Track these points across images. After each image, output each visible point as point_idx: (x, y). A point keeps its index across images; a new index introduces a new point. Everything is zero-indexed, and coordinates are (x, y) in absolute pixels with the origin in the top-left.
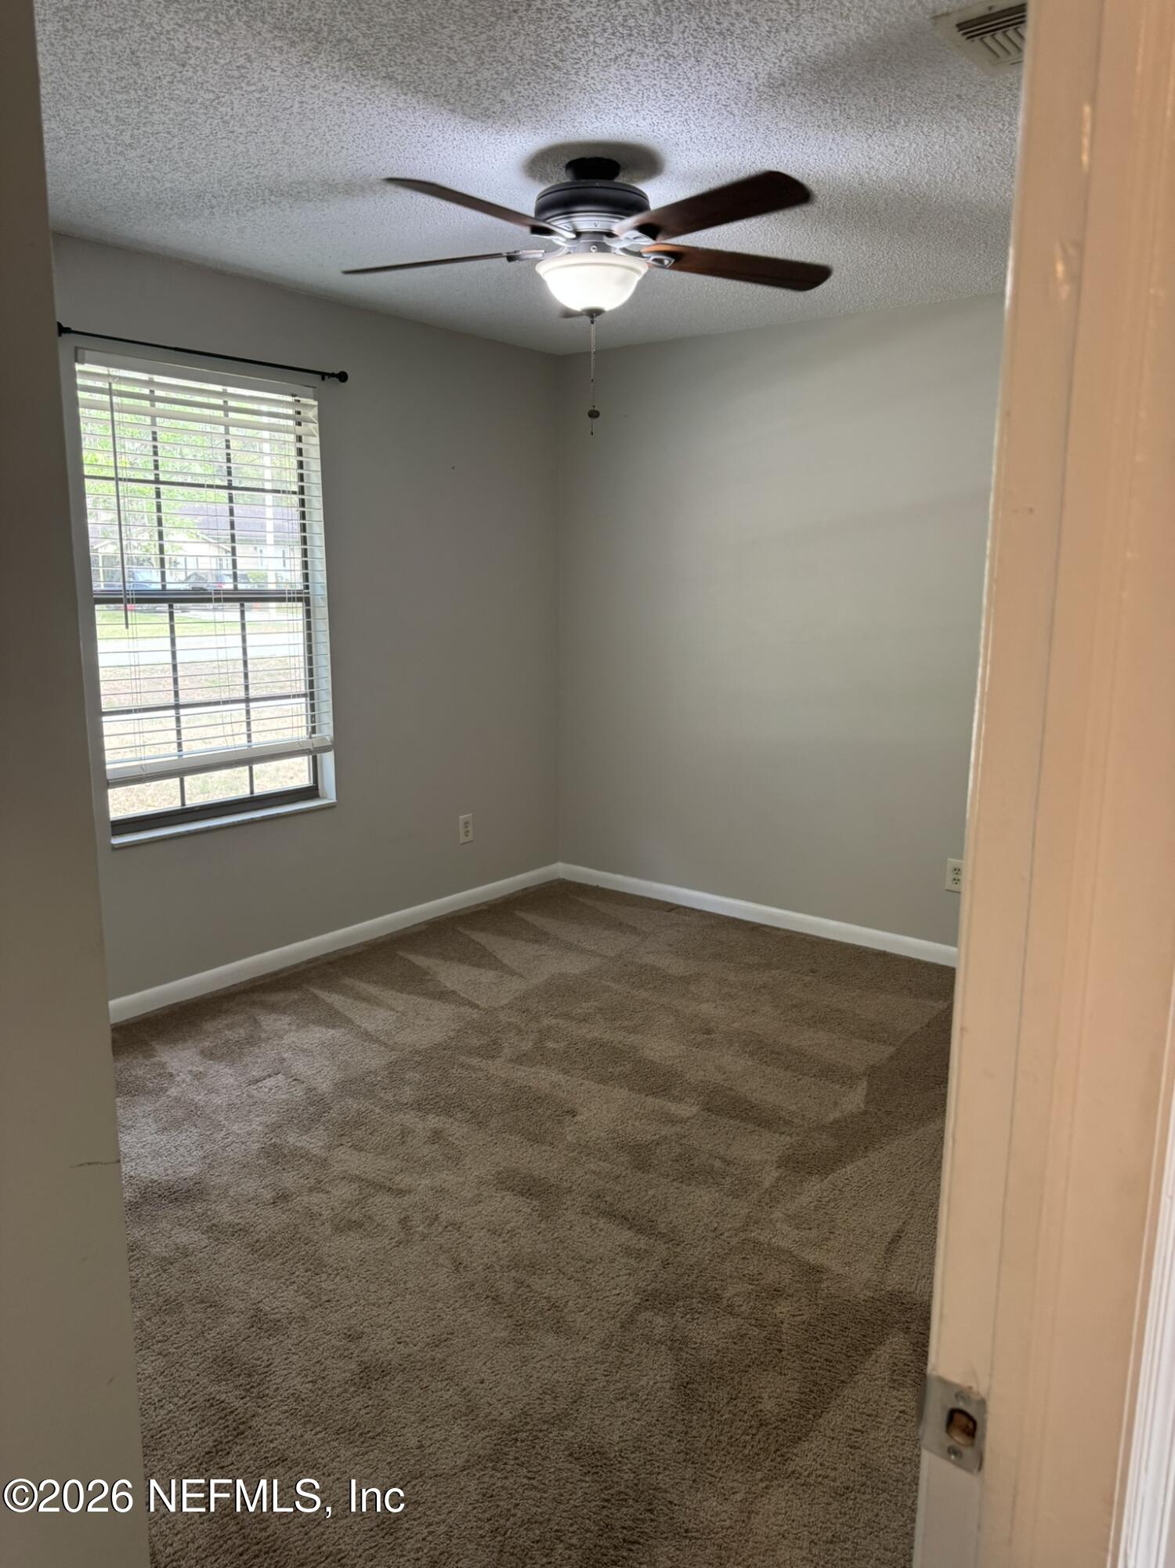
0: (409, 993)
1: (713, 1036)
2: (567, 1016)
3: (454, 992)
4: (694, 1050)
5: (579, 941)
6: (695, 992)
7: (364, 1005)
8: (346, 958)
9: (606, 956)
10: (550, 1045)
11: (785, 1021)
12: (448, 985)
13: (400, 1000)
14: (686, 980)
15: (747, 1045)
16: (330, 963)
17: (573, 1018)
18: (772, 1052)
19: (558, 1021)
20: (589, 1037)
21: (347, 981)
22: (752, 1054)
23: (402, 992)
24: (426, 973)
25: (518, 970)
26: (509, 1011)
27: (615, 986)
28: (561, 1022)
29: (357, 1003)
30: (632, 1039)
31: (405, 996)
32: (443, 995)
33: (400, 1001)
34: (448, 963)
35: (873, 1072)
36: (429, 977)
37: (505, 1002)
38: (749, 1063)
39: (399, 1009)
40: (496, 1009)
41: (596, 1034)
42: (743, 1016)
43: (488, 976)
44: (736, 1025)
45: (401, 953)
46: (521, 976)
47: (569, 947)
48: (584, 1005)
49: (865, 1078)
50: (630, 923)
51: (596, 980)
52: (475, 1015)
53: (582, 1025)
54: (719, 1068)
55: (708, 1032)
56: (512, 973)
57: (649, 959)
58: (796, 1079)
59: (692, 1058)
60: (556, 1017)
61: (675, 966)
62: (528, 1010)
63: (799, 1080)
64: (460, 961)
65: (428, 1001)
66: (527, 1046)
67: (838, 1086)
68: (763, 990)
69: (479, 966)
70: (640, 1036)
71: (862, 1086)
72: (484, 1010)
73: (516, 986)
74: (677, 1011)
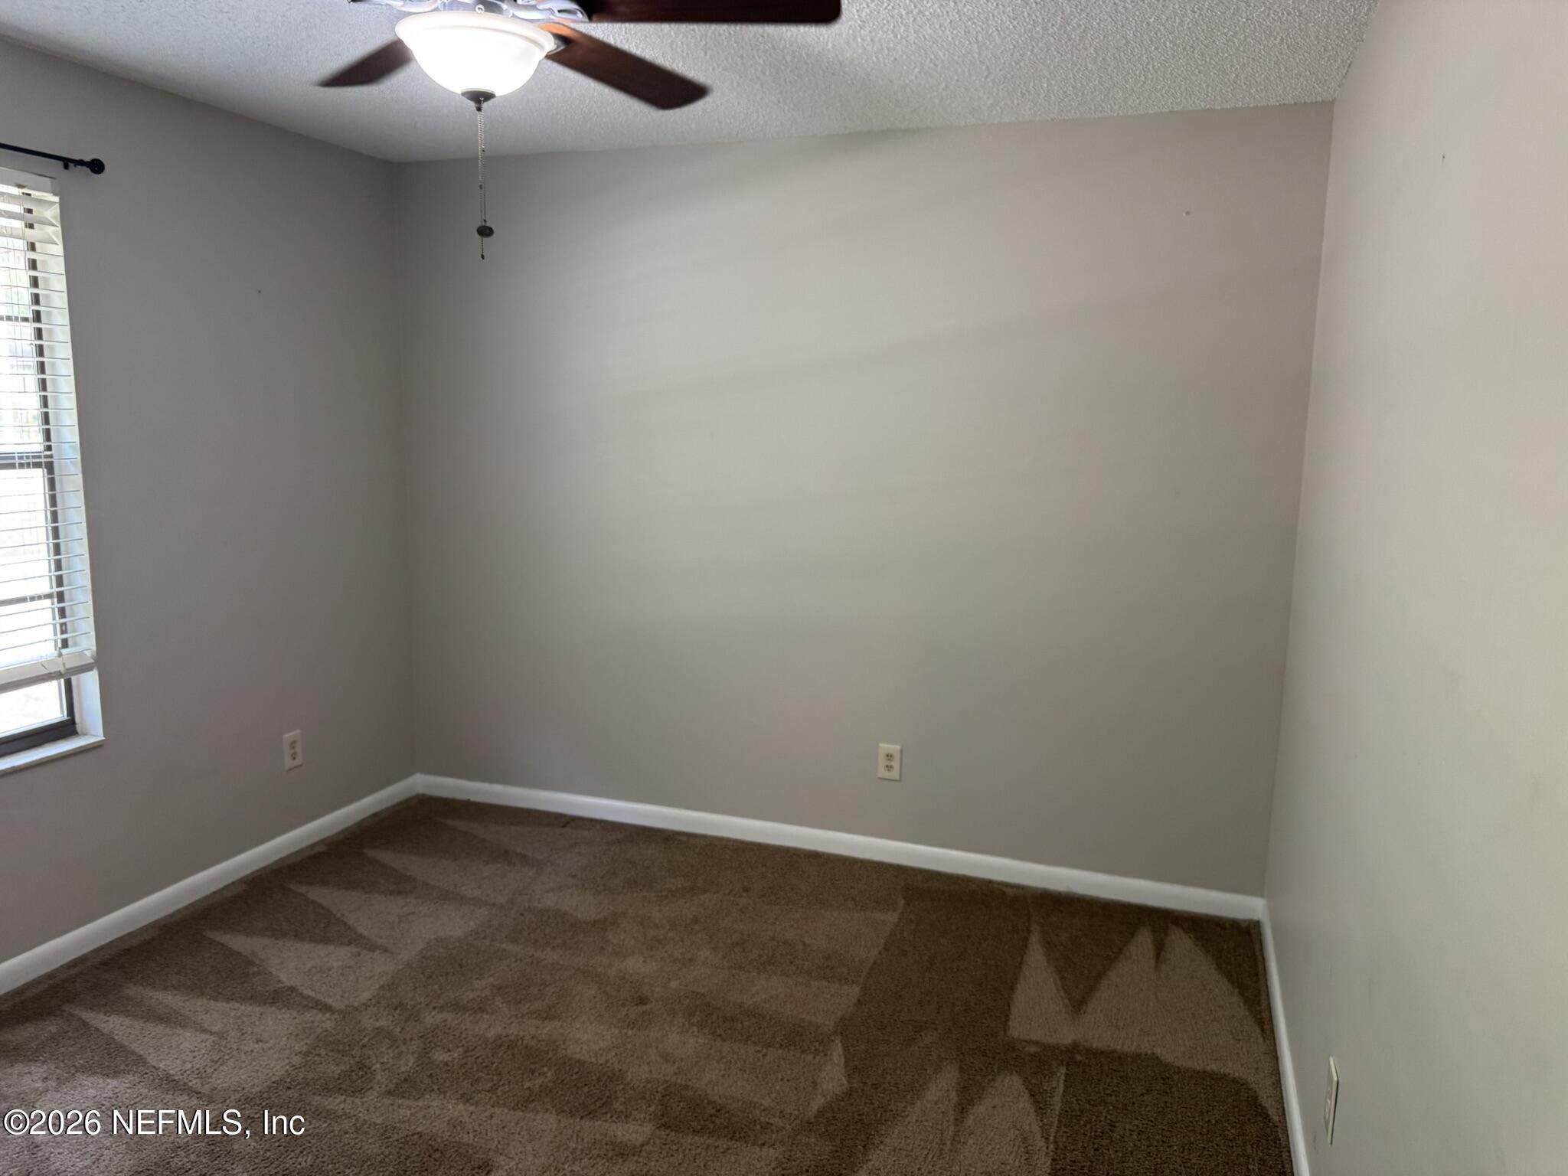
0: (228, 1000)
1: (648, 1007)
2: (458, 1007)
3: (293, 989)
4: (630, 1032)
5: (456, 886)
6: (615, 942)
7: (160, 1028)
8: (128, 951)
9: (494, 905)
10: (439, 1056)
11: (729, 968)
12: (283, 977)
13: (215, 1013)
14: (601, 926)
15: (692, 1014)
16: (104, 964)
17: (464, 1009)
18: (725, 1019)
19: (444, 1015)
20: (491, 1034)
21: (132, 990)
22: (701, 1026)
23: (216, 1000)
24: (251, 963)
25: (380, 942)
26: (375, 1009)
27: (514, 948)
28: (449, 1016)
29: (150, 1026)
30: (548, 1029)
31: (222, 1005)
32: (280, 997)
33: (215, 1015)
34: (281, 942)
35: (845, 1029)
36: (255, 969)
37: (366, 995)
38: (701, 1041)
39: (215, 1029)
40: (357, 1009)
41: (499, 1029)
42: (680, 969)
43: (337, 956)
44: (674, 984)
45: (210, 934)
46: (386, 950)
47: (445, 896)
48: (477, 984)
49: (838, 1040)
50: (519, 850)
51: (487, 942)
52: (326, 1023)
53: (479, 1016)
54: (666, 1057)
55: (643, 1001)
56: (372, 947)
57: (549, 901)
58: (760, 1055)
59: (629, 1047)
60: (442, 1009)
61: (584, 906)
62: (401, 1004)
63: (764, 1056)
64: (298, 937)
65: (258, 1009)
66: (407, 1064)
67: (810, 1057)
68: (696, 927)
69: (325, 940)
70: (556, 1024)
71: (837, 1050)
72: (340, 1012)
73: (378, 968)
74: (598, 975)
